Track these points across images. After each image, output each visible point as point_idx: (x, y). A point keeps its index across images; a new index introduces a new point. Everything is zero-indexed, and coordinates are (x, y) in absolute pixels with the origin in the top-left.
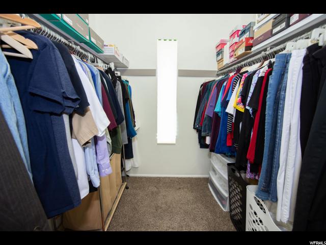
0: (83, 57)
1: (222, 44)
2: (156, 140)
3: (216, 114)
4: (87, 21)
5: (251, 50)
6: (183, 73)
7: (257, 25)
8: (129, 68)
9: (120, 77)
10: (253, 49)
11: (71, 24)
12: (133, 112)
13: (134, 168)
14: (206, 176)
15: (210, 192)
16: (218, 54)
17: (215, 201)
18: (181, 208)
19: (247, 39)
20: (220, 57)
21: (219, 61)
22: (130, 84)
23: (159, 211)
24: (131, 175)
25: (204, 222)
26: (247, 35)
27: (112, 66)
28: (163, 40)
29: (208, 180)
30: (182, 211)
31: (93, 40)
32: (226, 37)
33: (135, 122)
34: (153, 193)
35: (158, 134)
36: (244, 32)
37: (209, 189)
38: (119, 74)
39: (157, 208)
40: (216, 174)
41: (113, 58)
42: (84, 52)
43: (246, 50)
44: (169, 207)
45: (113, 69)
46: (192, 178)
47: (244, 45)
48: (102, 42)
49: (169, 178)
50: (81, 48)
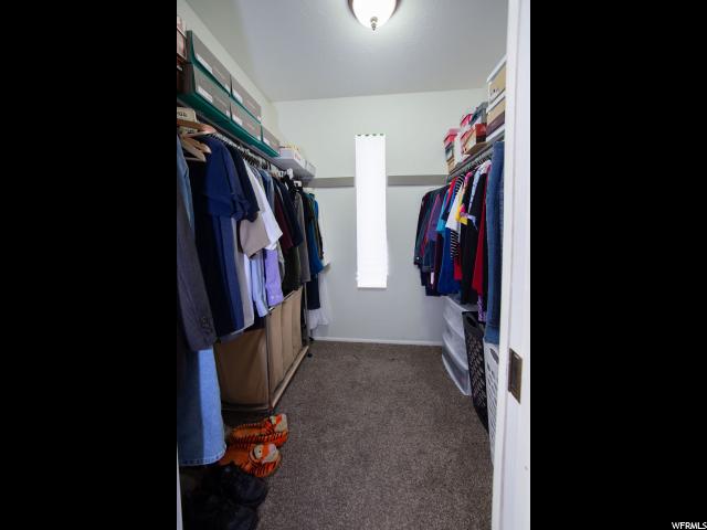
0: (253, 162)
1: (452, 136)
2: (356, 282)
3: (439, 235)
4: (259, 119)
5: (484, 140)
6: (394, 181)
7: (490, 107)
8: (316, 176)
9: (301, 189)
10: (488, 139)
11: (241, 124)
12: (321, 238)
13: (322, 327)
14: (438, 343)
15: (444, 367)
16: (448, 150)
17: (451, 379)
18: (391, 387)
19: (479, 127)
20: (450, 155)
21: (450, 160)
22: (316, 199)
23: (357, 388)
24: (317, 338)
25: (428, 407)
26: (479, 121)
27: (290, 173)
28: (363, 136)
29: (442, 350)
30: (394, 391)
31: (265, 141)
32: (456, 125)
33: (322, 253)
34: (349, 365)
35: (358, 273)
36: (475, 117)
37: (442, 362)
38: (300, 184)
39: (354, 384)
40: (451, 335)
41: (292, 164)
42: (254, 156)
43: (477, 141)
44: (374, 384)
45: (291, 177)
46: (415, 346)
47: (475, 134)
48: (278, 142)
49: (377, 344)
50: (251, 151)
